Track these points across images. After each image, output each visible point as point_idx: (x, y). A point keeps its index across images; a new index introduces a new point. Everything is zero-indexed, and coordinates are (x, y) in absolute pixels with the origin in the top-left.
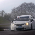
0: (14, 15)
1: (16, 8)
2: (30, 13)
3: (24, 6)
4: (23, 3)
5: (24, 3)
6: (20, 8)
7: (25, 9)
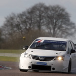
0: (10, 31)
1: (16, 15)
2: (52, 31)
3: (38, 12)
4: (36, 5)
5: (40, 4)
6: (28, 15)
7: (40, 20)
